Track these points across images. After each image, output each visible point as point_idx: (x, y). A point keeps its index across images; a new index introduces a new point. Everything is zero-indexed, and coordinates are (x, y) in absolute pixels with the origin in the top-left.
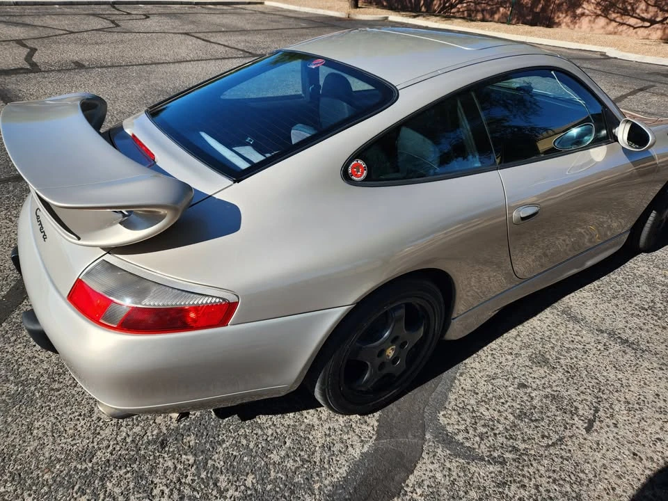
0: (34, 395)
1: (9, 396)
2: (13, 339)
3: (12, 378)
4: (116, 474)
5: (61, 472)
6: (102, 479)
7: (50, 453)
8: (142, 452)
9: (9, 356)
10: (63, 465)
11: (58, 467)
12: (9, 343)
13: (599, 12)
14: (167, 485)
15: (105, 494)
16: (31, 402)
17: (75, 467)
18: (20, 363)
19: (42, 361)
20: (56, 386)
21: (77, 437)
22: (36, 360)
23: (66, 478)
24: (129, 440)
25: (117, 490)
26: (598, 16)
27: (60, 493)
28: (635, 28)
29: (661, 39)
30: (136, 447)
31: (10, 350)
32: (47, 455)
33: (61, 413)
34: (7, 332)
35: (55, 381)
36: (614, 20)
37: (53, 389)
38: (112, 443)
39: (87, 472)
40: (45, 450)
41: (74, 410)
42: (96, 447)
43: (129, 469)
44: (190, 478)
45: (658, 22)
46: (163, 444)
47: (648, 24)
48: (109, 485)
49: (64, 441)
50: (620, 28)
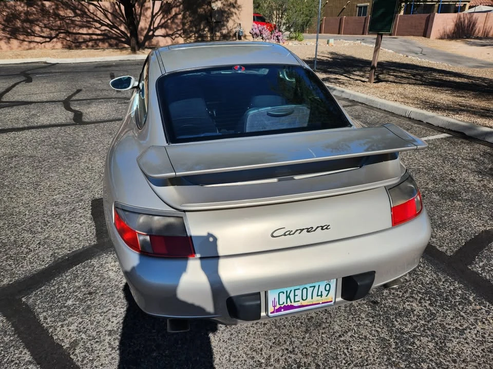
4: (398, 326)
5: (398, 357)
6: (403, 333)
7: (383, 366)
8: (381, 313)
10: (393, 356)
11: (394, 359)
13: (9, 36)
14: (404, 303)
15: (413, 332)
17: (394, 349)
21: (368, 349)
23: (403, 353)
24: (371, 319)
25: (409, 326)
26: (9, 39)
27: (415, 356)
28: (41, 43)
29: (63, 48)
30: (378, 316)
33: (344, 362)
36: (24, 41)
38: (374, 329)
39: (398, 342)
41: (342, 353)
42: (377, 337)
43: (394, 320)
44: (399, 293)
45: (54, 38)
46: (375, 303)
47: (48, 40)
48: (406, 330)
49: (371, 358)
50: (32, 45)
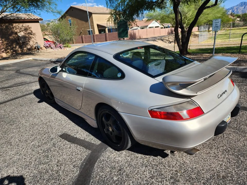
0: (237, 152)
1: (244, 157)
2: (230, 175)
3: (240, 161)
9: (236, 169)
12: (232, 174)
16: (239, 151)
18: (234, 164)
19: (227, 158)
20: (229, 149)
22: (228, 160)
31: (233, 171)
32: (244, 138)
34: (230, 180)
35: (228, 150)
37: (231, 149)
40: (244, 140)
